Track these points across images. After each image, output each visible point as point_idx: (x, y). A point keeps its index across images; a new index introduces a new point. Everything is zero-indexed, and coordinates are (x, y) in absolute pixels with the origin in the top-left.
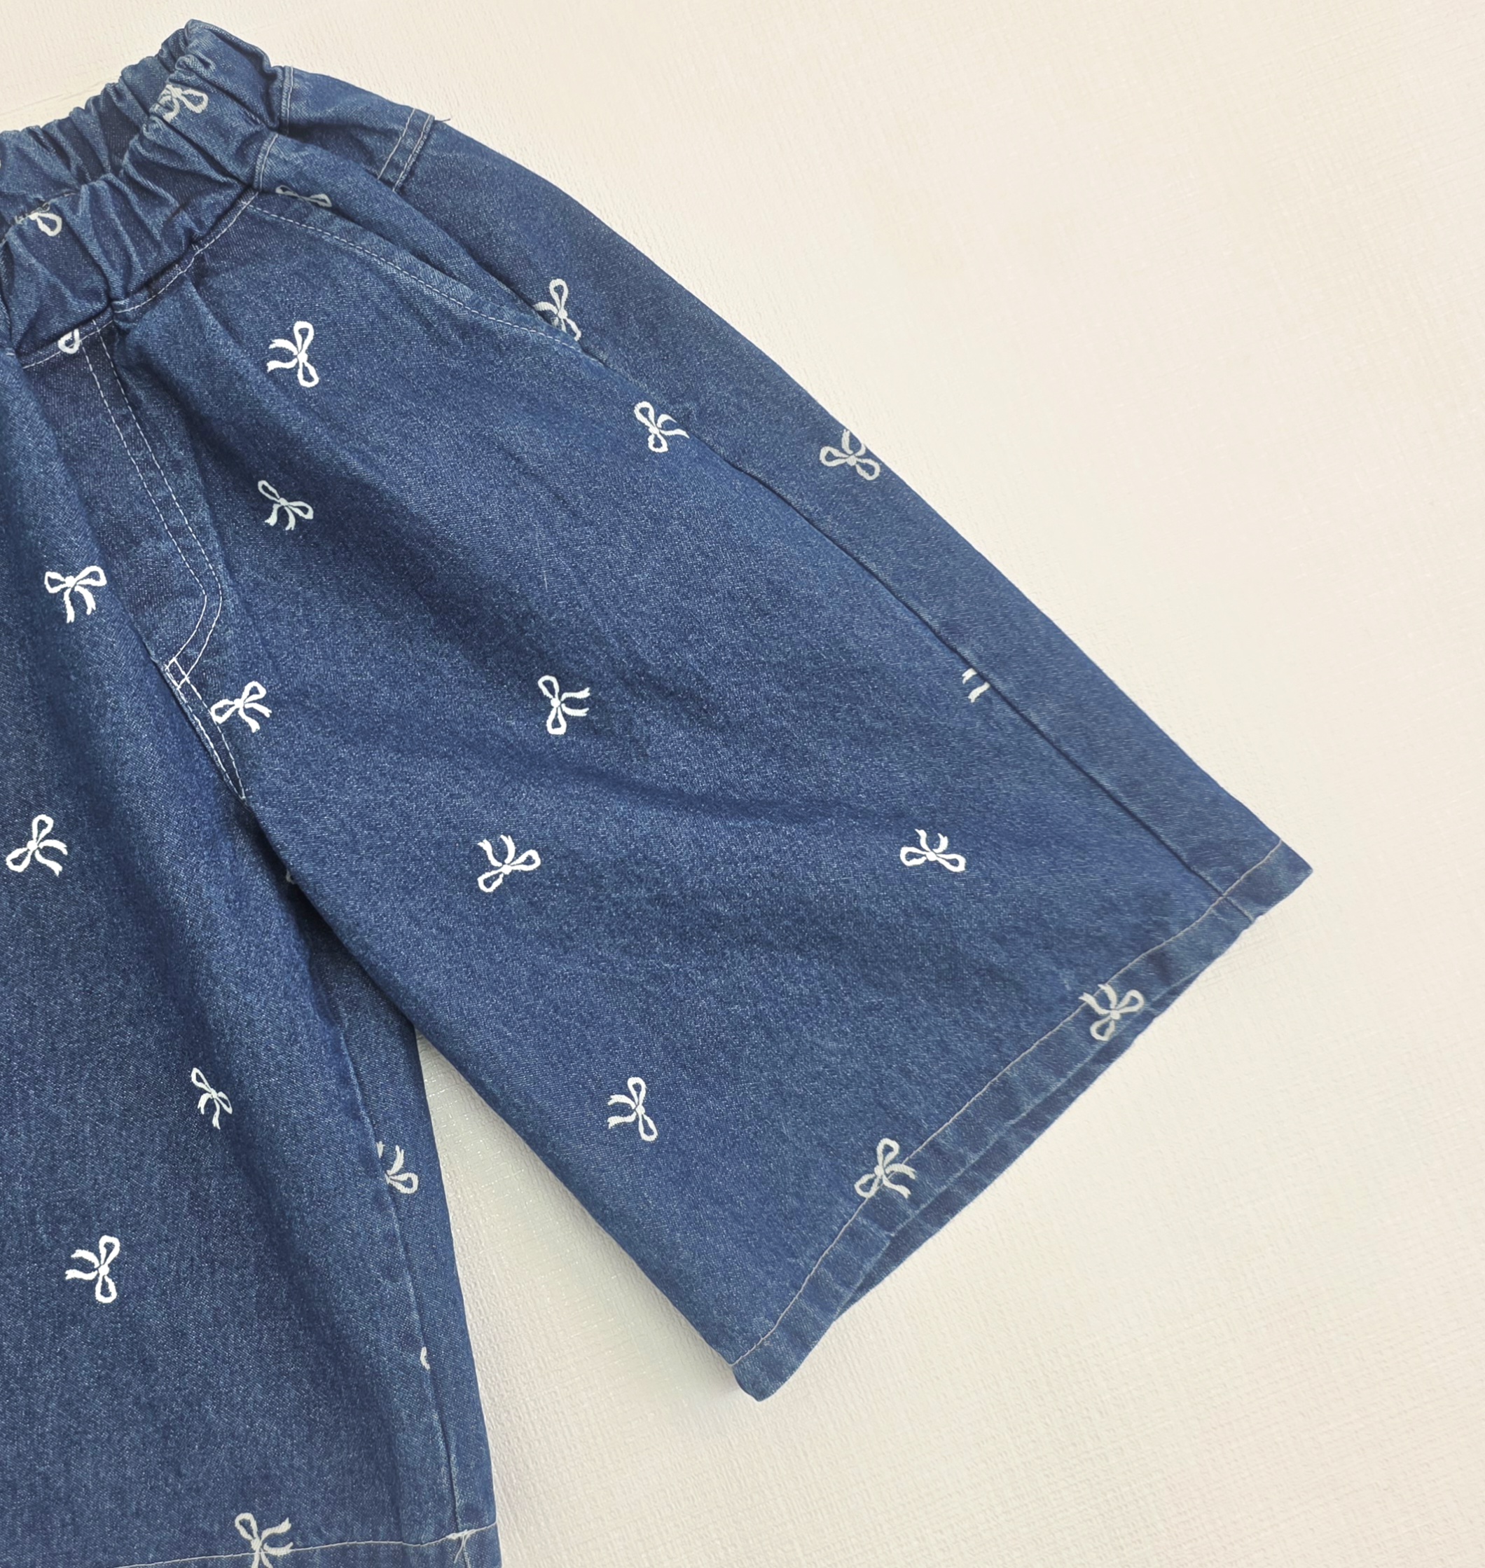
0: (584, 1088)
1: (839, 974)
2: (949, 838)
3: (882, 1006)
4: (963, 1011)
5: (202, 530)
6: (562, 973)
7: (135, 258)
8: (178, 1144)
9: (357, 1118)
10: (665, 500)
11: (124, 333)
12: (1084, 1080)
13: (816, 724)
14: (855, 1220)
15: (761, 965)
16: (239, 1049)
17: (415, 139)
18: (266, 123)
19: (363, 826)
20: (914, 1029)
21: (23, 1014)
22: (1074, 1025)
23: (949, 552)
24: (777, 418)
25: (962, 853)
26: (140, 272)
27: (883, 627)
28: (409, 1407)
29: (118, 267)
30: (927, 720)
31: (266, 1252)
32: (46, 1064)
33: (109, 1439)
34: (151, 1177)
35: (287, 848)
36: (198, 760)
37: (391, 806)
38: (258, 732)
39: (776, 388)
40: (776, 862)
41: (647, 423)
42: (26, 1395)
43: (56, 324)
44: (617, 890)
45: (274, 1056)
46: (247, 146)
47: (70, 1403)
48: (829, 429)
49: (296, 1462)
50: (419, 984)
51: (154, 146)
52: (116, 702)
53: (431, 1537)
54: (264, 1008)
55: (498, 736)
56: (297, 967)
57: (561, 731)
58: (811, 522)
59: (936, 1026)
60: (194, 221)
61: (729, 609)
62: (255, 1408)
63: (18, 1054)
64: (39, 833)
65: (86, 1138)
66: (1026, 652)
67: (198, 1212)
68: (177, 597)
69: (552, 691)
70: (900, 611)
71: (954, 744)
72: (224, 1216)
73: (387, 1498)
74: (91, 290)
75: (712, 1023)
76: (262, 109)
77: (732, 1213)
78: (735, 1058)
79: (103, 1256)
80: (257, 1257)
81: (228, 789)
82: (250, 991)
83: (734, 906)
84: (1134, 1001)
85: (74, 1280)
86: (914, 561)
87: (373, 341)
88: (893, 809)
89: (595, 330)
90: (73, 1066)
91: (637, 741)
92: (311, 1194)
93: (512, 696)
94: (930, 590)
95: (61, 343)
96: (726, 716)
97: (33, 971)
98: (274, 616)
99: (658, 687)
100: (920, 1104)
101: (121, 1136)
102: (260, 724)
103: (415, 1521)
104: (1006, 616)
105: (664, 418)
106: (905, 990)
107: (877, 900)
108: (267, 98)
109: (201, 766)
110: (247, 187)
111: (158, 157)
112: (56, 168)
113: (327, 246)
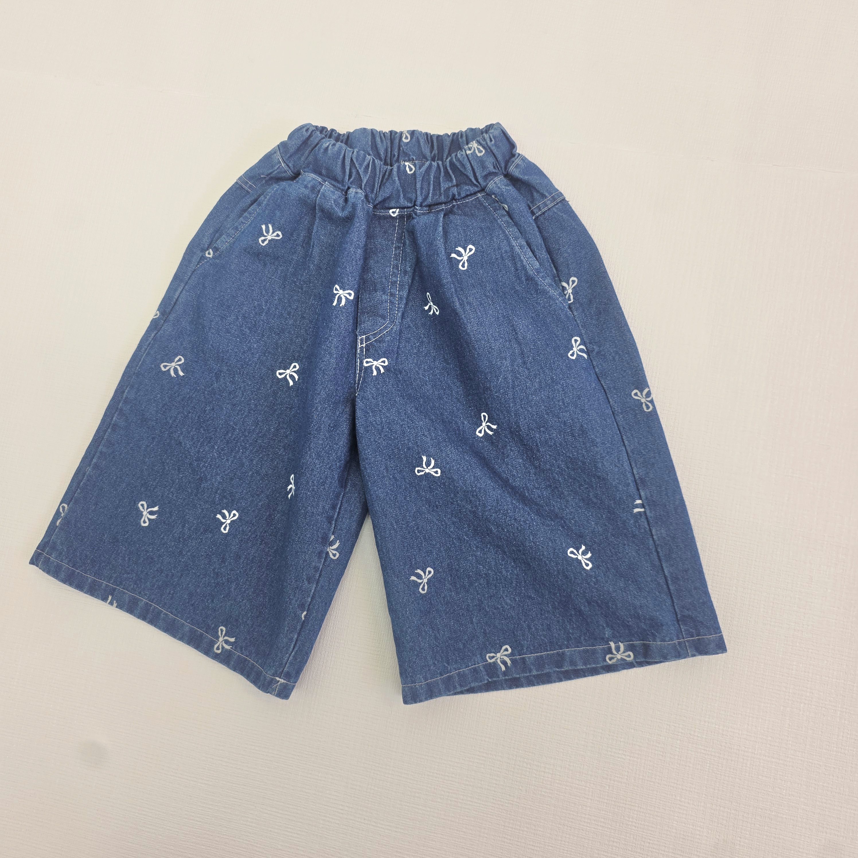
0: (410, 560)
1: (525, 578)
2: (592, 555)
3: (535, 599)
4: (563, 619)
5: (401, 298)
6: (427, 518)
7: (430, 195)
8: (275, 496)
9: (330, 523)
10: (561, 376)
11: (413, 218)
12: (594, 672)
13: (572, 486)
14: (479, 666)
15: (498, 558)
16: (305, 476)
17: (551, 202)
18: (502, 171)
19: (388, 427)
20: (541, 614)
21: (254, 424)
22: (601, 650)
23: (659, 454)
24: (625, 370)
25: (593, 563)
26: (429, 200)
27: (616, 466)
28: (289, 628)
29: (423, 195)
30: (614, 509)
31: (280, 548)
32: (251, 444)
33: (199, 576)
34: (260, 501)
35: (359, 420)
36: (350, 374)
37: (401, 426)
38: (375, 376)
39: (631, 359)
40: (521, 525)
41: (574, 345)
42: (183, 546)
43: (393, 204)
44: (461, 501)
45: (314, 485)
46: (490, 175)
47: (194, 556)
48: (641, 384)
49: (248, 622)
50: (375, 491)
51: (458, 160)
52: (332, 340)
53: (271, 674)
54: (320, 468)
55: (457, 424)
56: (340, 461)
57: (481, 435)
58: (613, 413)
59: (550, 618)
60: (457, 192)
61: (561, 427)
62: (247, 596)
63: (245, 436)
64: (292, 369)
65: (248, 476)
66: (665, 506)
67: (268, 521)
68: (378, 316)
69: (485, 420)
70: (626, 464)
71: (619, 523)
72: (275, 528)
73: (268, 653)
74: (410, 198)
75: (470, 567)
76: (503, 165)
77: (435, 635)
78: (471, 584)
79: (231, 517)
80: (277, 548)
81: (355, 389)
82: (319, 459)
83: (498, 531)
84: (629, 656)
85: (218, 519)
86: (644, 449)
87: (494, 265)
88: (581, 533)
89: (579, 302)
90: (259, 450)
91: (504, 454)
92: (299, 538)
93: (471, 413)
94: (643, 463)
95: (391, 211)
96: (540, 464)
97: (265, 412)
98: (408, 340)
99: (521, 440)
100: (527, 642)
101: (259, 482)
102: (377, 374)
103: (270, 665)
104: (666, 489)
105: (582, 347)
106: (546, 599)
107: (550, 561)
108: (507, 163)
109: (350, 376)
110: (483, 190)
111: (458, 164)
112: (427, 151)
113: (498, 224)
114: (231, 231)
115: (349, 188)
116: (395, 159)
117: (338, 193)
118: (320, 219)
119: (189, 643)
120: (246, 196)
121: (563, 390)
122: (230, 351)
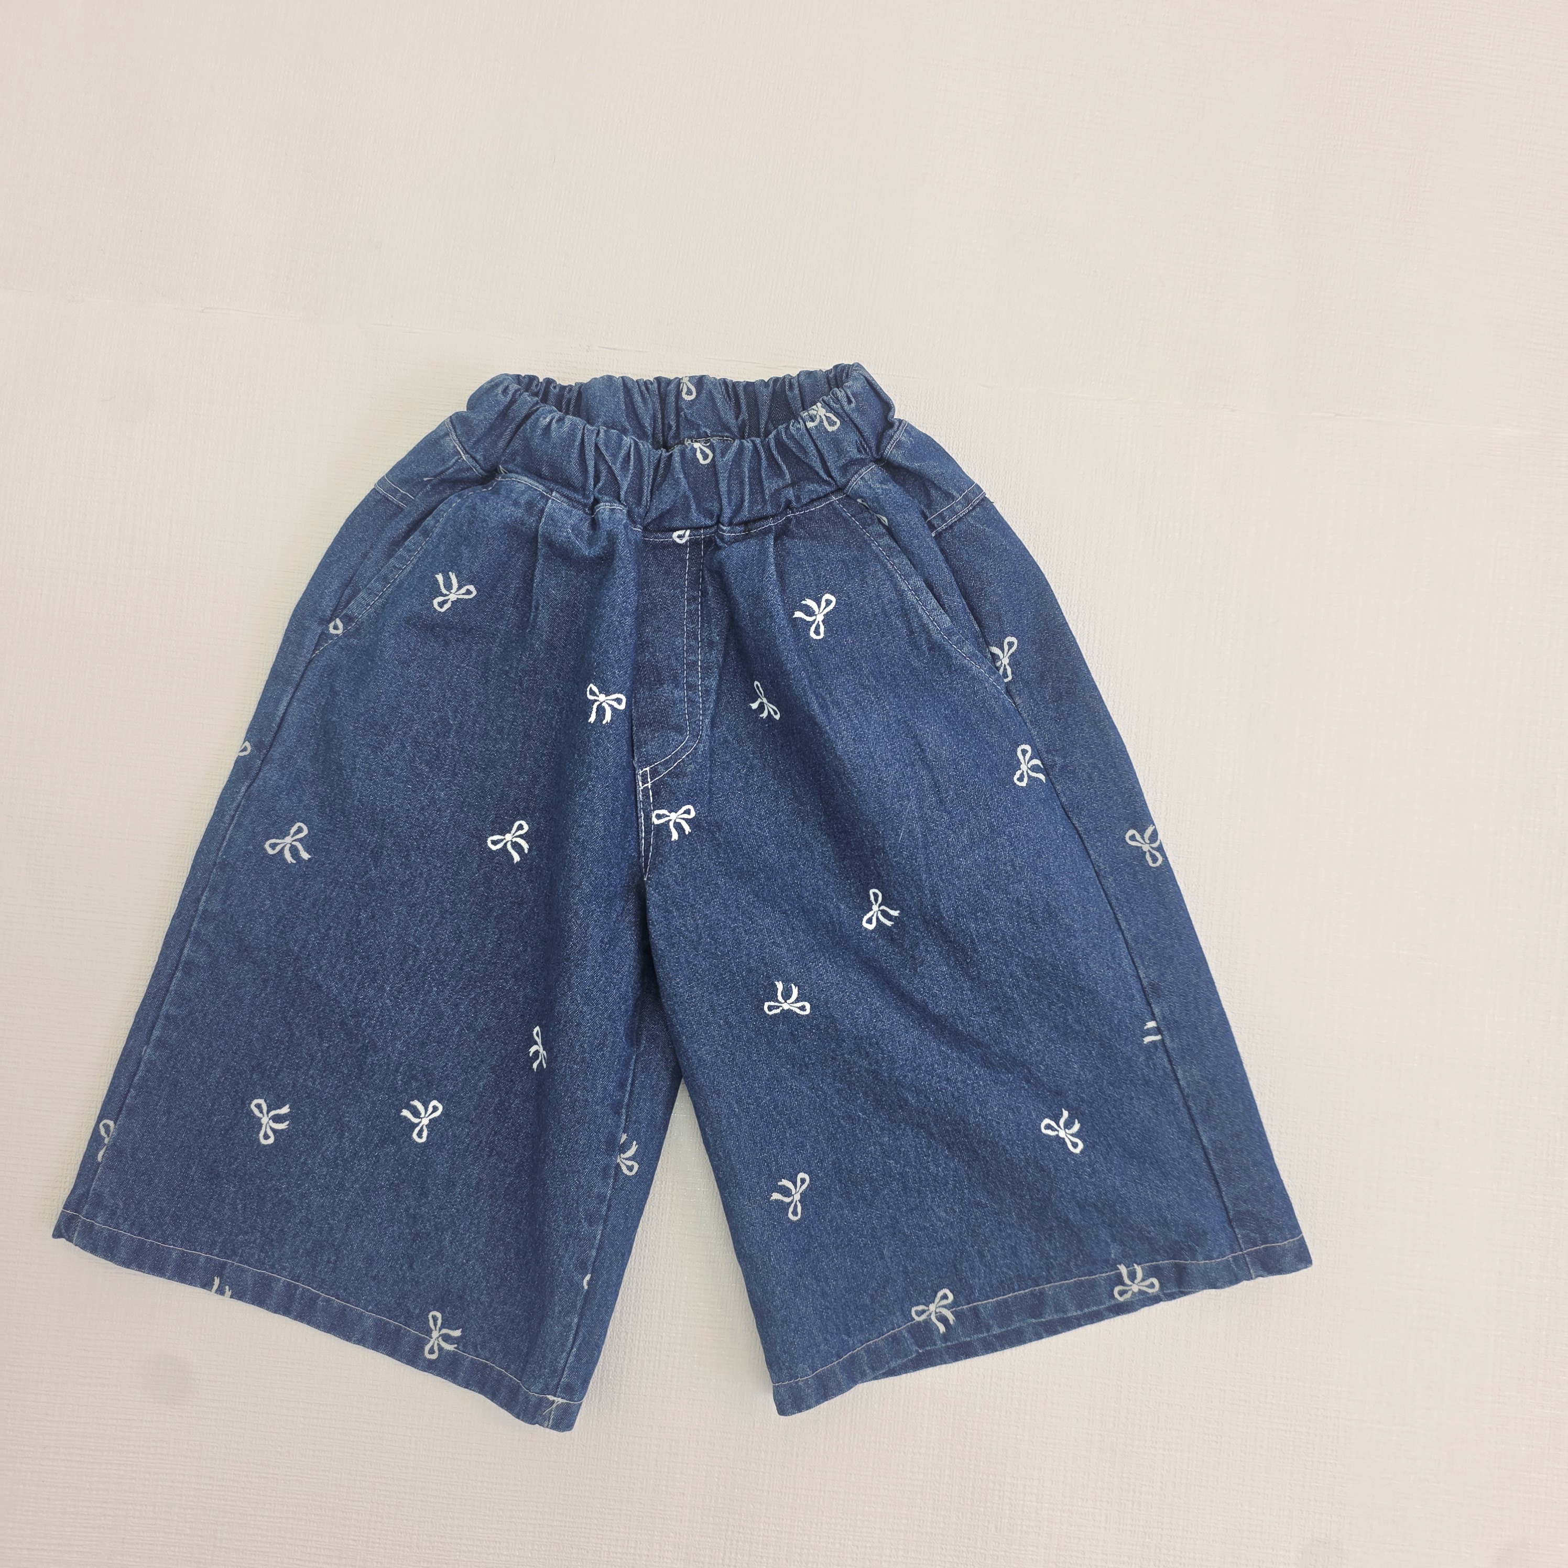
0: (768, 1166)
1: (968, 1175)
2: (1081, 1125)
3: (987, 1207)
4: (1037, 1235)
5: (707, 692)
6: (791, 1086)
7: (746, 504)
8: (507, 1066)
9: (618, 1113)
10: (1005, 820)
11: (718, 548)
12: (1096, 1317)
13: (1036, 1006)
14: (900, 1331)
15: (921, 1143)
16: (565, 1037)
17: (964, 507)
18: (872, 453)
19: (709, 935)
20: (1000, 1230)
21: (455, 940)
22: (1105, 1280)
23: (1180, 939)
24: (1111, 795)
25: (1084, 1141)
26: (745, 514)
27: (1109, 967)
28: (563, 1306)
29: (733, 504)
30: (1110, 1040)
31: (527, 1161)
32: (452, 976)
33: (380, 1223)
34: (481, 1078)
35: (655, 926)
36: (630, 841)
37: (733, 931)
38: (675, 841)
39: (1120, 776)
40: (959, 1088)
41: (1022, 761)
42: (344, 1172)
43: (677, 522)
44: (850, 1053)
45: (584, 1052)
46: (852, 464)
47: (367, 1190)
48: (1141, 820)
49: (483, 1298)
50: (695, 1051)
51: (791, 437)
52: (593, 786)
53: (537, 1390)
54: (591, 1020)
55: (828, 911)
56: (626, 1001)
57: (871, 927)
58: (1098, 875)
59: (1016, 1236)
60: (795, 496)
61: (1012, 908)
62: (474, 1252)
63: (438, 961)
64: (516, 832)
65: (453, 1035)
66: (1196, 1028)
67: (499, 1114)
68: (669, 729)
69: (876, 901)
70: (1126, 962)
71: (1119, 1063)
72: (513, 1125)
73: (525, 1350)
74: (710, 511)
75: (871, 1164)
76: (873, 443)
77: (823, 1290)
78: (876, 1192)
79: (429, 1112)
80: (521, 1161)
81: (640, 867)
82: (588, 1005)
83: (919, 1101)
84: (1152, 1286)
85: (405, 1117)
86: (1153, 934)
87: (871, 626)
88: (1057, 1086)
89: (1022, 680)
90: (468, 986)
91: (915, 959)
92: (565, 1147)
93: (850, 889)
94: (1154, 958)
95: (675, 534)
96: (979, 973)
97: (472, 914)
98: (726, 766)
99: (944, 934)
100: (980, 1279)
101: (475, 1043)
102: (679, 837)
103: (533, 1375)
104: (1195, 999)
105: (1036, 762)
106: (1006, 1204)
107: (1012, 1145)
108: (880, 438)
109: (629, 846)
110: (840, 489)
111: (792, 445)
112: (728, 416)
113: (872, 551)
114: (375, 584)
115: (596, 501)
116: (672, 433)
117: (578, 513)
118: (547, 558)
119: (376, 1347)
120: (396, 515)
121: (1011, 845)
122: (396, 809)
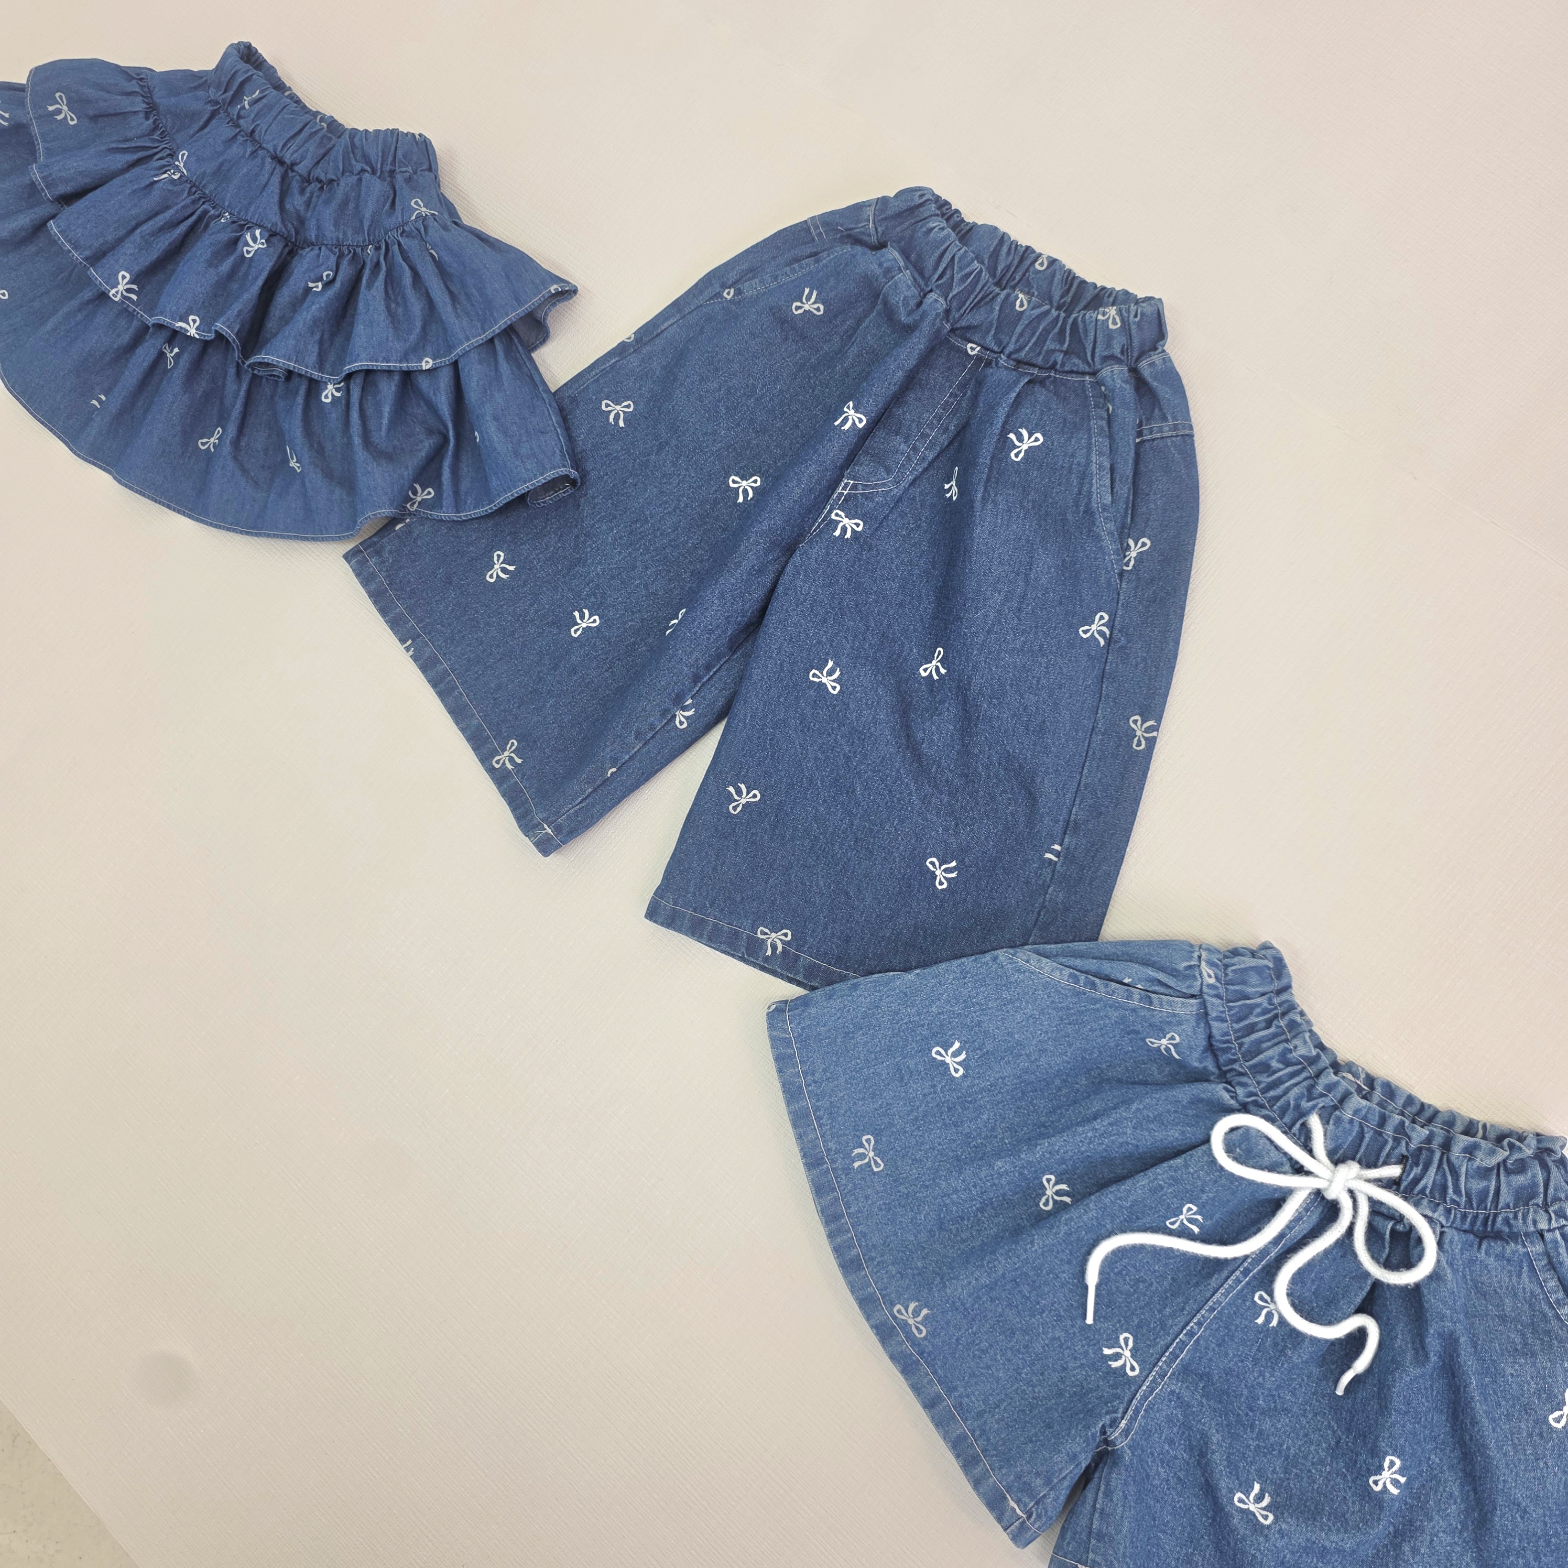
2: (957, 876)
5: (923, 459)
7: (1027, 348)
8: (652, 623)
9: (695, 683)
10: (1054, 649)
11: (991, 367)
14: (744, 932)
16: (694, 612)
17: (1169, 431)
18: (1130, 359)
21: (672, 527)
23: (1116, 806)
24: (1142, 685)
25: (950, 886)
26: (1022, 355)
27: (1056, 791)
29: (1018, 344)
30: (1023, 839)
31: (625, 686)
32: (656, 549)
33: (519, 670)
34: (632, 620)
35: (785, 576)
36: (810, 518)
38: (836, 536)
39: (1156, 676)
41: (1096, 622)
42: (519, 626)
43: (977, 337)
45: (698, 628)
46: (1112, 359)
47: (525, 645)
48: (1152, 712)
49: (547, 751)
51: (1084, 321)
52: (810, 465)
54: (716, 611)
56: (744, 616)
57: (923, 674)
58: (1093, 729)
60: (1062, 361)
61: (1019, 710)
62: (560, 720)
63: (654, 536)
64: (751, 483)
65: (633, 583)
67: (629, 649)
68: (882, 466)
69: (937, 657)
70: (1070, 796)
72: (632, 661)
74: (1000, 341)
76: (1136, 354)
79: (590, 622)
80: (622, 685)
81: (803, 538)
85: (575, 616)
87: (1055, 473)
89: (1138, 574)
90: (661, 561)
91: (936, 710)
92: (652, 680)
93: (928, 643)
95: (970, 345)
96: (970, 743)
97: (692, 519)
98: (903, 515)
99: (965, 702)
101: (642, 597)
102: (840, 535)
103: (545, 807)
104: (1097, 850)
105: (1104, 629)
108: (1142, 354)
109: (807, 521)
110: (1094, 374)
111: (1081, 326)
112: (1057, 293)
113: (1089, 424)
114: (768, 278)
115: (931, 291)
116: (1013, 283)
117: (914, 291)
118: (879, 314)
119: (469, 739)
120: (808, 242)
121: (1046, 668)
122: (690, 424)
